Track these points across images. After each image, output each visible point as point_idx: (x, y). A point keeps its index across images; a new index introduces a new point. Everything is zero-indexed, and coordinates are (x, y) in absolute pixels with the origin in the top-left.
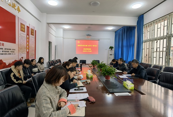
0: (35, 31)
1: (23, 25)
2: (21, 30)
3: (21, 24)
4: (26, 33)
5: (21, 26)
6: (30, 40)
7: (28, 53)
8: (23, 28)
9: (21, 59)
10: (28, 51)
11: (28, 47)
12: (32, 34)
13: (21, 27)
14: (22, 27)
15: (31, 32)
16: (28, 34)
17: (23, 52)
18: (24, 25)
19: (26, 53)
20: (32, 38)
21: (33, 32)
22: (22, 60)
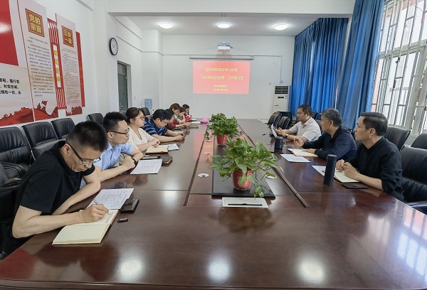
0: (78, 35)
1: (36, 15)
2: (31, 30)
3: (28, 12)
4: (47, 38)
5: (28, 18)
6: (62, 58)
7: (60, 90)
8: (35, 23)
9: (42, 106)
10: (59, 85)
11: (58, 75)
12: (66, 42)
13: (29, 22)
14: (32, 22)
15: (65, 37)
16: (54, 42)
17: (46, 88)
18: (40, 17)
19: (54, 90)
20: (70, 54)
21: (72, 38)
22: (44, 108)
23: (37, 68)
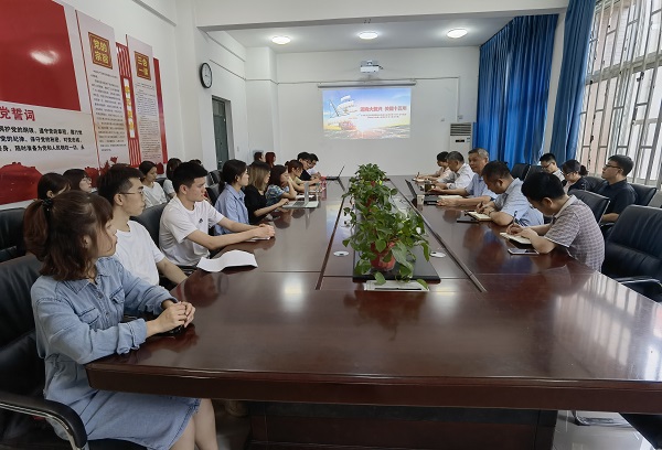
0: (156, 61)
1: (101, 40)
2: (95, 61)
3: (92, 37)
4: (116, 71)
5: (92, 44)
6: (136, 97)
7: (134, 142)
8: (100, 51)
9: (111, 163)
11: (131, 121)
12: (140, 74)
13: (94, 50)
14: (96, 49)
15: (139, 67)
16: (125, 75)
17: (115, 139)
18: (106, 42)
19: (126, 142)
20: (146, 90)
21: (148, 67)
23: (104, 112)
